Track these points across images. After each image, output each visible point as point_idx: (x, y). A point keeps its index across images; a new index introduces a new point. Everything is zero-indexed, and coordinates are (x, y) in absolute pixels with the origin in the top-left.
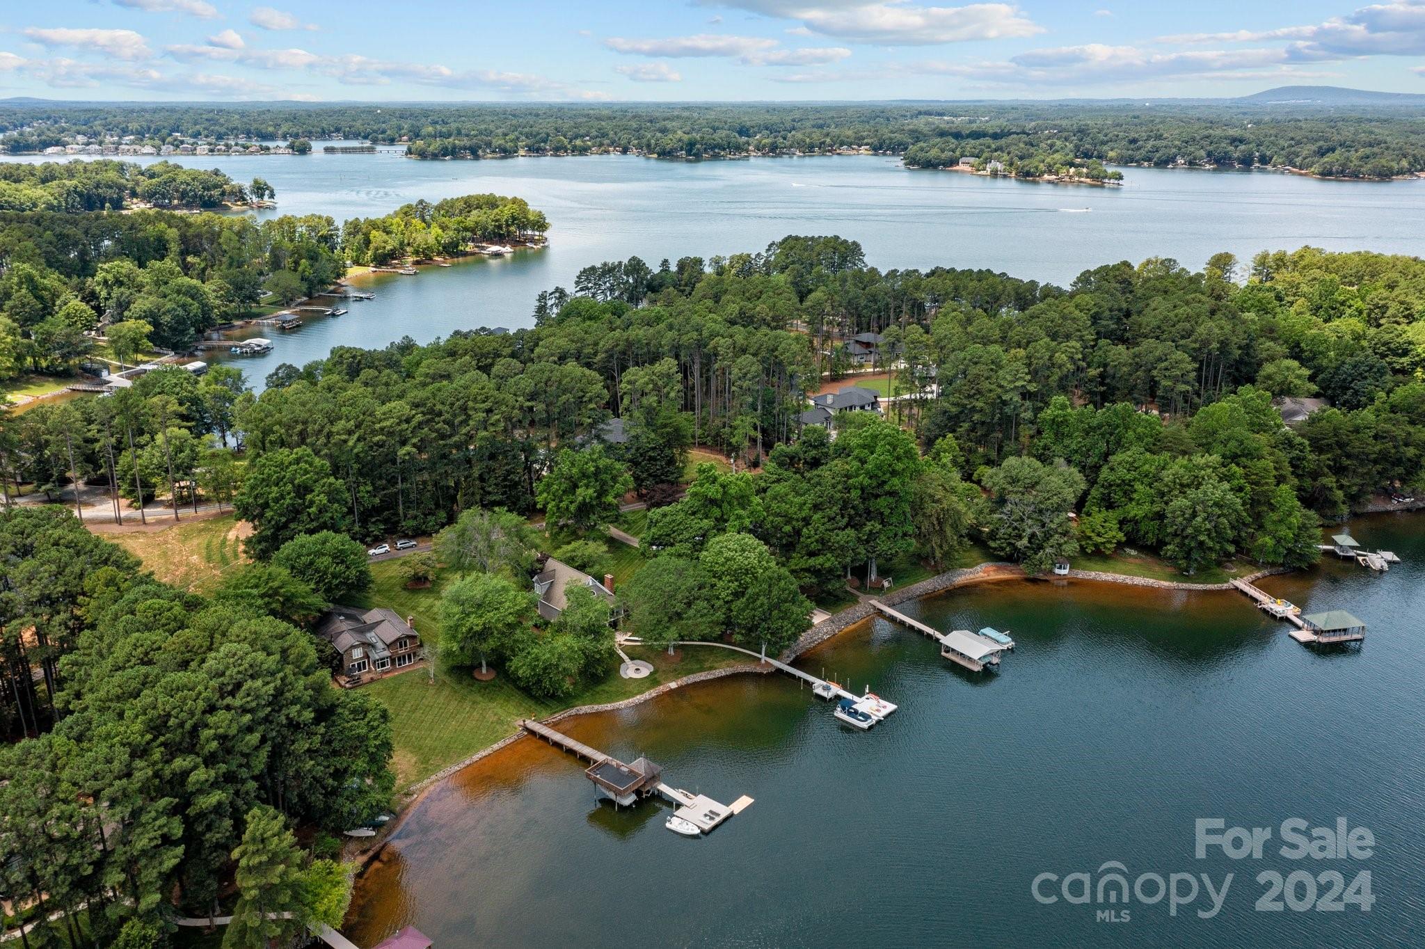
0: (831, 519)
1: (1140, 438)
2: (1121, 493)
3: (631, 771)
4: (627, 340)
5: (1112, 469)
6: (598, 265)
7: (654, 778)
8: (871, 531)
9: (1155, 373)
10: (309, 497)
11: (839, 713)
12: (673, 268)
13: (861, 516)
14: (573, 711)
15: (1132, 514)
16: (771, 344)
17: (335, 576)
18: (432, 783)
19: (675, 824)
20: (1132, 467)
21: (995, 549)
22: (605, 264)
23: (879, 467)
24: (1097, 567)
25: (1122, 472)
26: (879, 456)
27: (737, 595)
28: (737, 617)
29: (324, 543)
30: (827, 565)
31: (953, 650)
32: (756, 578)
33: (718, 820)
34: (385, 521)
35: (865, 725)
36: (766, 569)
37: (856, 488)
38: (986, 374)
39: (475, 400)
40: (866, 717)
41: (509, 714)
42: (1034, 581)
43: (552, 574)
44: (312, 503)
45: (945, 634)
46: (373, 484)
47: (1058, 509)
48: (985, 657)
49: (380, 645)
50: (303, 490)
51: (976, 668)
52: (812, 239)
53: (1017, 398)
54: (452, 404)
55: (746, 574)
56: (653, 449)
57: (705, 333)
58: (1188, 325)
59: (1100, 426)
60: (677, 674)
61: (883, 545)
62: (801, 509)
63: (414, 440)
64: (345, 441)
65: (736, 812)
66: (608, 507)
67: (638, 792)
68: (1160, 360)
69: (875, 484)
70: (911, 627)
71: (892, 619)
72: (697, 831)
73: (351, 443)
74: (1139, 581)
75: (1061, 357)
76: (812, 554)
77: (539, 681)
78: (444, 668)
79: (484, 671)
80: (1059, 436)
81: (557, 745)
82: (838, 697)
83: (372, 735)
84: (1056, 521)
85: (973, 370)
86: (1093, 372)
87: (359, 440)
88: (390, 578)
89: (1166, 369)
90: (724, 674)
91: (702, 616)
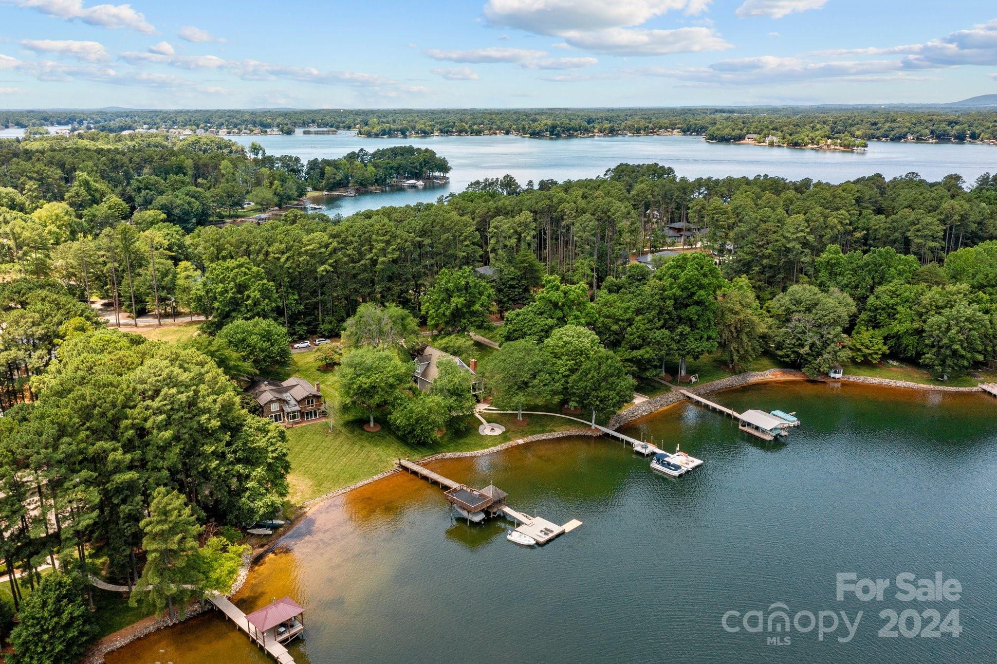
0: (650, 321)
1: (900, 273)
2: (885, 315)
3: (481, 495)
4: (496, 208)
5: (877, 298)
6: (482, 180)
7: (499, 502)
8: (681, 333)
9: (909, 234)
10: (246, 293)
11: (655, 465)
12: (536, 187)
13: (673, 320)
14: (440, 456)
15: (895, 330)
16: (605, 207)
17: (262, 351)
18: (322, 500)
19: (515, 536)
20: (894, 294)
21: (782, 356)
22: (486, 180)
23: (688, 281)
24: (866, 373)
25: (886, 298)
26: (690, 272)
27: (572, 371)
28: (572, 387)
29: (255, 326)
30: (646, 356)
31: (749, 424)
32: (589, 358)
33: (551, 535)
34: (308, 324)
35: (676, 473)
36: (596, 352)
37: (670, 298)
38: (773, 229)
39: (378, 234)
40: (677, 467)
41: (389, 456)
42: (814, 382)
43: (429, 358)
44: (248, 297)
45: (740, 413)
46: (299, 295)
47: (834, 323)
48: (775, 429)
49: (293, 402)
50: (242, 288)
51: (768, 438)
52: (638, 166)
53: (798, 246)
54: (360, 237)
55: (581, 355)
56: (512, 279)
57: (555, 200)
58: (934, 203)
59: (867, 264)
60: (523, 434)
61: (692, 344)
62: (625, 312)
63: (331, 261)
64: (278, 259)
65: (567, 531)
66: (474, 314)
67: (487, 512)
68: (913, 224)
69: (685, 295)
70: (714, 409)
71: (698, 403)
72: (533, 542)
73: (282, 260)
74: (902, 383)
75: (833, 221)
76: (634, 348)
77: (413, 431)
78: (342, 422)
79: (372, 424)
80: (833, 275)
81: (425, 478)
82: (653, 454)
83: (270, 449)
84: (833, 332)
85: (763, 226)
86: (858, 235)
87: (288, 259)
88: (308, 363)
89: (919, 231)
90: (561, 435)
91: (544, 385)
